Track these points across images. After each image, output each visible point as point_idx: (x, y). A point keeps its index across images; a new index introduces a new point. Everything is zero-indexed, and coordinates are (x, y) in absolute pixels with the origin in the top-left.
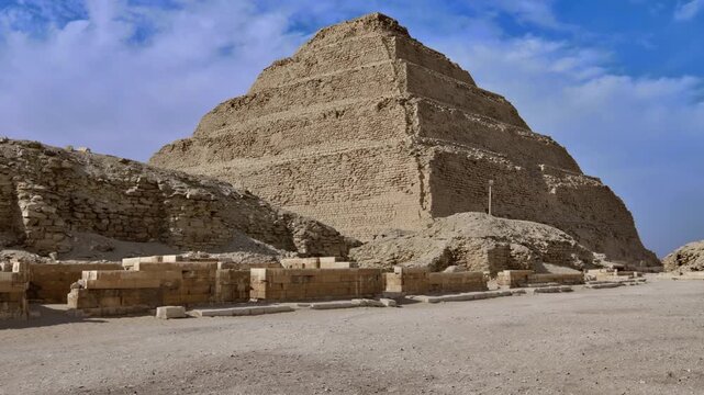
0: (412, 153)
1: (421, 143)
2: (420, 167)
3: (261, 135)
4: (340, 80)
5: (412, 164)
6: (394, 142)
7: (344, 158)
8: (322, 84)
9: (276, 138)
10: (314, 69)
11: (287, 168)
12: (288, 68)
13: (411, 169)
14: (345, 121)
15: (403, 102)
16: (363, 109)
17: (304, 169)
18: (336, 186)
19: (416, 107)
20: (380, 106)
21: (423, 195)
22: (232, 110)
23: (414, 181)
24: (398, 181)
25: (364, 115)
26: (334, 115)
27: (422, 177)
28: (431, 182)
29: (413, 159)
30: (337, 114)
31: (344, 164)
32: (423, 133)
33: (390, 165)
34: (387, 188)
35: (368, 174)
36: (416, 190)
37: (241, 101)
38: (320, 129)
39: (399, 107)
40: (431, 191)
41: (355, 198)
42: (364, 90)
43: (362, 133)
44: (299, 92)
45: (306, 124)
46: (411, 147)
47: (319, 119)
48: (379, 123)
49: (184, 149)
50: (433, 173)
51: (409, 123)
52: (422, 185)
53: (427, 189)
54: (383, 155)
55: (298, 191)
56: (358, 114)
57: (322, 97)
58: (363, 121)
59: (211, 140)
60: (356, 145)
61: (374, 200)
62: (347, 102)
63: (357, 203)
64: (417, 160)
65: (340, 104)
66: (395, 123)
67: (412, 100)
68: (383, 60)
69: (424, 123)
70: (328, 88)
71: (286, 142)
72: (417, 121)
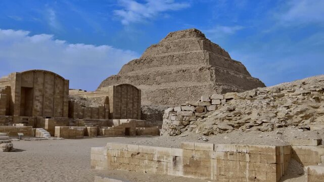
0: (214, 89)
1: (217, 85)
3: (152, 76)
4: (182, 57)
5: (215, 93)
6: (207, 84)
7: (188, 88)
8: (175, 58)
10: (170, 50)
11: (166, 91)
12: (158, 49)
14: (187, 74)
15: (209, 69)
16: (193, 70)
17: (172, 91)
18: (186, 99)
19: (214, 71)
20: (200, 70)
22: (136, 64)
25: (194, 72)
29: (215, 91)
30: (183, 71)
31: (188, 91)
32: (216, 81)
33: (207, 92)
37: (140, 61)
38: (176, 76)
39: (208, 71)
42: (192, 62)
43: (193, 79)
44: (165, 60)
45: (171, 74)
46: (214, 86)
47: (176, 72)
48: (200, 76)
49: (117, 79)
51: (212, 77)
54: (203, 89)
55: (171, 100)
56: (192, 72)
57: (175, 63)
58: (194, 74)
60: (193, 84)
64: (217, 91)
65: (184, 67)
66: (206, 76)
67: (212, 68)
68: (198, 50)
69: (216, 77)
70: (177, 60)
71: (163, 80)
72: (214, 76)
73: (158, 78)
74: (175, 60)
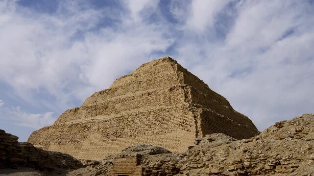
0: (190, 110)
1: (193, 106)
2: (195, 117)
3: (111, 104)
4: (151, 81)
5: (190, 115)
6: (179, 106)
7: (152, 113)
8: (142, 83)
9: (118, 106)
10: (139, 78)
11: (122, 119)
12: (127, 78)
13: (190, 118)
14: (153, 97)
15: (183, 87)
16: (162, 91)
17: (130, 119)
18: (147, 127)
19: (189, 90)
20: (171, 90)
21: (197, 132)
22: (100, 95)
23: (191, 124)
24: (182, 124)
25: (163, 94)
26: (147, 94)
27: (196, 122)
28: (202, 125)
29: (191, 113)
30: (149, 94)
31: (151, 116)
32: (193, 102)
33: (178, 116)
34: (176, 128)
35: (165, 121)
36: (193, 129)
37: (104, 92)
38: (140, 101)
39: (181, 89)
40: (202, 130)
41: (157, 134)
42: (162, 85)
43: (161, 102)
44: (131, 86)
45: (133, 99)
46: (189, 107)
47: (140, 96)
48: (170, 98)
49: (75, 111)
50: (202, 120)
51: (186, 97)
52: (197, 127)
53: (200, 129)
54: (173, 111)
55: (126, 130)
56: (159, 93)
57: (141, 88)
58: (162, 96)
59: (88, 107)
60: (158, 107)
61: (168, 135)
62: (154, 90)
63: (158, 137)
64: (193, 113)
65: (150, 91)
66: (179, 97)
67: (188, 87)
68: (172, 72)
70: (145, 85)
72: (190, 97)
74: (142, 86)
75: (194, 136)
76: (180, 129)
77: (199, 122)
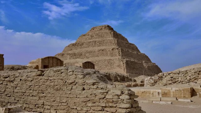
3: (83, 54)
4: (101, 42)
5: (122, 63)
6: (117, 58)
7: (106, 60)
8: (96, 42)
10: (93, 38)
12: (86, 37)
13: (122, 64)
14: (104, 52)
15: (117, 49)
16: (108, 50)
17: (97, 62)
18: (105, 67)
19: (120, 50)
20: (112, 49)
21: (124, 69)
22: (73, 46)
23: (122, 66)
24: (119, 66)
26: (101, 50)
27: (124, 65)
29: (122, 62)
31: (106, 62)
32: (122, 56)
33: (117, 62)
35: (112, 65)
37: (75, 44)
38: (98, 53)
40: (126, 68)
41: (109, 69)
42: (107, 45)
43: (108, 55)
44: (91, 44)
45: (95, 52)
46: (121, 59)
47: (98, 51)
48: (112, 53)
49: (62, 56)
51: (119, 53)
52: (124, 67)
54: (115, 61)
58: (109, 52)
59: (70, 54)
66: (116, 53)
67: (119, 48)
68: (110, 38)
69: (122, 53)
70: (98, 43)
71: (90, 56)
72: (121, 53)
73: (87, 55)
74: (97, 44)
75: (123, 70)
76: (118, 68)
77: (125, 65)
